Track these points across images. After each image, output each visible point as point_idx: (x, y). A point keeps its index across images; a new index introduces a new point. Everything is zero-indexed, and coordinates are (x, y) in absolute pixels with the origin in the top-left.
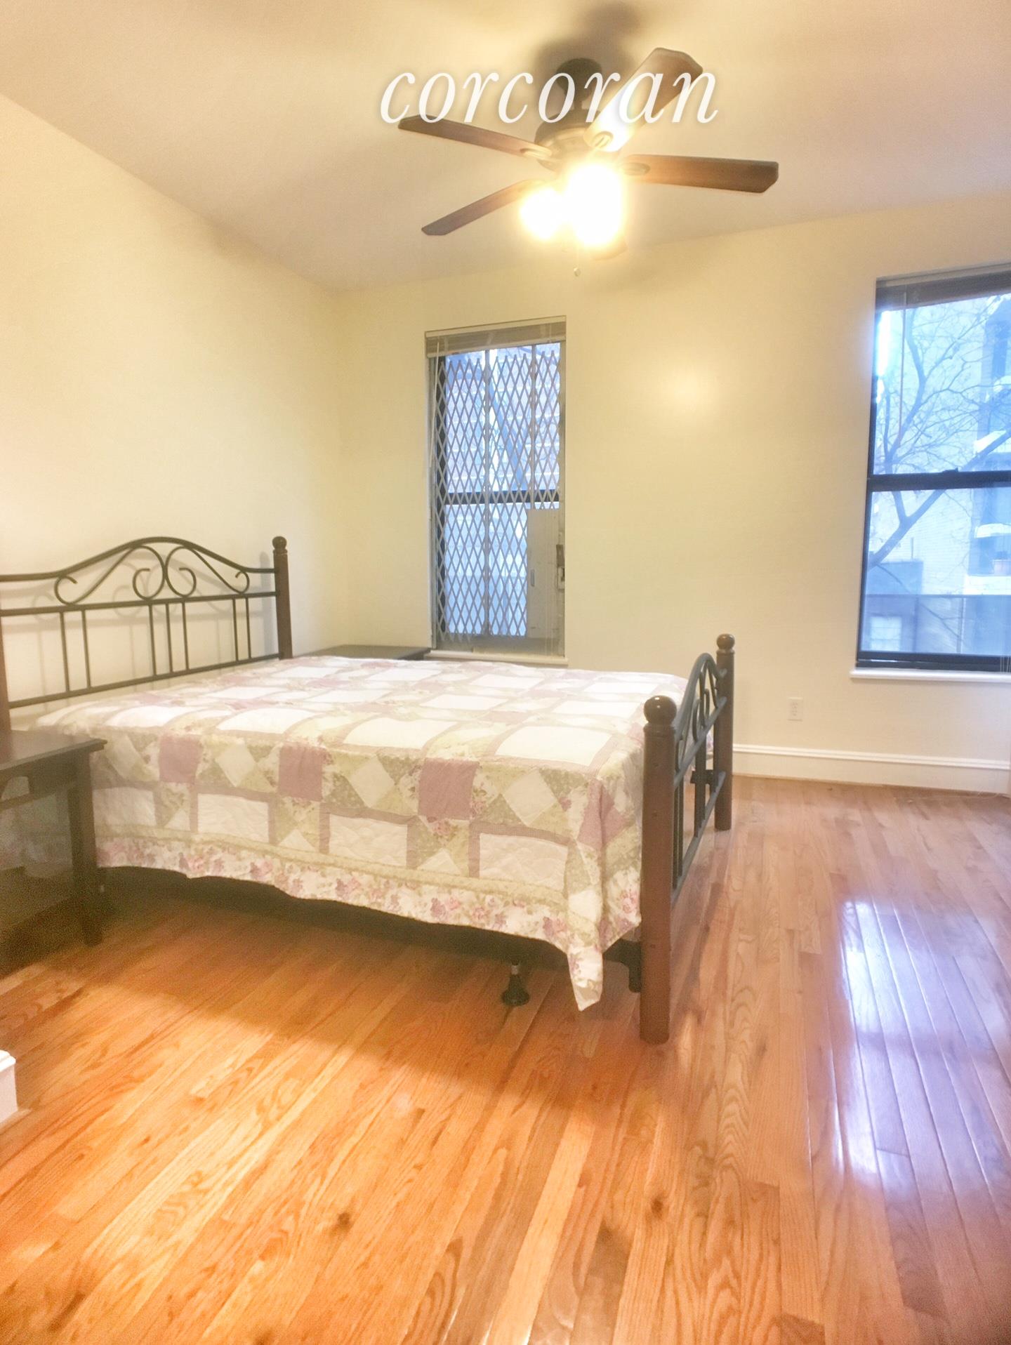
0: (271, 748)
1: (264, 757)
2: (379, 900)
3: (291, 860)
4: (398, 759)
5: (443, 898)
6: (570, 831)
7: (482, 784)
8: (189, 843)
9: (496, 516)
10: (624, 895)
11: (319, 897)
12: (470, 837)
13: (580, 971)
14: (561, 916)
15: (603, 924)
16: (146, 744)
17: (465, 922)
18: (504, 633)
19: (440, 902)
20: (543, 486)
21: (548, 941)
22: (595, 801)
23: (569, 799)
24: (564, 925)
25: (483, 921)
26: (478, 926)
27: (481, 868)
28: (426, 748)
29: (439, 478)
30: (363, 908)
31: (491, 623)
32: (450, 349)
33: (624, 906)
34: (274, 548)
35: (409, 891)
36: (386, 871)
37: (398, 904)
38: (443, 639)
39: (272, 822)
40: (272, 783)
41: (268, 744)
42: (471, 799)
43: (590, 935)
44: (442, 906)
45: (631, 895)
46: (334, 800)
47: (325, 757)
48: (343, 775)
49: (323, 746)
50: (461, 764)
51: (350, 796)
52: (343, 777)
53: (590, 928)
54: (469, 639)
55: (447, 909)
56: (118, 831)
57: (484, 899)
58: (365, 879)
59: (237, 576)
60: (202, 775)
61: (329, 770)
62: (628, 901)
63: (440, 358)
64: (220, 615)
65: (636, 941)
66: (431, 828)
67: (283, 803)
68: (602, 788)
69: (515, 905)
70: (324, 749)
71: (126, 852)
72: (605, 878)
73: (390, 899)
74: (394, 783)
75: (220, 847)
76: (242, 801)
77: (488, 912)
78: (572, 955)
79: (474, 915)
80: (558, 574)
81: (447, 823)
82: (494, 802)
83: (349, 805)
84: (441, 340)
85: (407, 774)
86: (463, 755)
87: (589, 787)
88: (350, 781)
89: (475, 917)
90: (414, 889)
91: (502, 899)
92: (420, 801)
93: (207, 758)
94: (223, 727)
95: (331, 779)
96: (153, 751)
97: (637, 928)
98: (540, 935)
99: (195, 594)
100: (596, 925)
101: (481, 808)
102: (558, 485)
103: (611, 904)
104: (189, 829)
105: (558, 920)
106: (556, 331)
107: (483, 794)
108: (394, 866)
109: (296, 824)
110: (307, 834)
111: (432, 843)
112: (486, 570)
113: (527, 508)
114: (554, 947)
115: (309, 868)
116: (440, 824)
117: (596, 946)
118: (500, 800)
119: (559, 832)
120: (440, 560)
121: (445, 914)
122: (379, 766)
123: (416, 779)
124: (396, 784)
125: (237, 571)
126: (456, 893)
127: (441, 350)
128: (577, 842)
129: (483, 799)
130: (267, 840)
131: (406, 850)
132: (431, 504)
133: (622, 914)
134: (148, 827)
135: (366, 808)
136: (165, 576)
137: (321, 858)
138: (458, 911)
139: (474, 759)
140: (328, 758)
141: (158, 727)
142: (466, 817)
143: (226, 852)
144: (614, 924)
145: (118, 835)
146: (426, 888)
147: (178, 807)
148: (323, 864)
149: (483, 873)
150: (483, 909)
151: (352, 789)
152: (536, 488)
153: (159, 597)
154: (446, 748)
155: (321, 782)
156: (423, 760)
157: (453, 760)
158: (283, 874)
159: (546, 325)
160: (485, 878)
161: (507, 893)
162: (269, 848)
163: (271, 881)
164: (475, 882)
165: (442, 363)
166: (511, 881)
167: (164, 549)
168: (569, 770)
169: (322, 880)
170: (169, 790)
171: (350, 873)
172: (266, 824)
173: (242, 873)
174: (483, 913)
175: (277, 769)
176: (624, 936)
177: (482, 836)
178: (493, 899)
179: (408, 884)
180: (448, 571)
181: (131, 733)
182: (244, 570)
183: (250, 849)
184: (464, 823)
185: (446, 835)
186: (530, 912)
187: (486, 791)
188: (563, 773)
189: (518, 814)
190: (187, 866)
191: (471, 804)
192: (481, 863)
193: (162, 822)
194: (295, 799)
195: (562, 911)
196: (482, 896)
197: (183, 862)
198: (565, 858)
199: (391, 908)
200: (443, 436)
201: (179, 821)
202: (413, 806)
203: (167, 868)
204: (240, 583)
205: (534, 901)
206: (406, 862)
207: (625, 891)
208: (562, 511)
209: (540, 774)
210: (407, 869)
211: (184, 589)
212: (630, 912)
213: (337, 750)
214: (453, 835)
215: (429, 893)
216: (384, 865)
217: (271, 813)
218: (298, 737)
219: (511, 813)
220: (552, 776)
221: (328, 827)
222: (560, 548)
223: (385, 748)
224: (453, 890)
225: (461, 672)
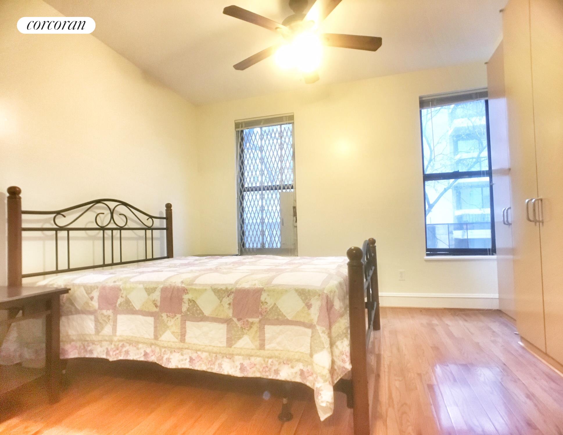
0: (156, 288)
1: (153, 293)
2: (212, 366)
3: (165, 347)
4: (222, 289)
5: (246, 363)
6: (312, 320)
7: (265, 299)
8: (111, 342)
9: (266, 196)
10: (342, 353)
11: (180, 367)
12: (260, 327)
13: (322, 397)
14: (309, 367)
15: (332, 371)
16: (92, 291)
17: (258, 375)
18: (271, 247)
19: (244, 365)
20: (286, 183)
21: (302, 382)
22: (324, 303)
23: (310, 303)
24: (311, 372)
25: (267, 374)
26: (265, 377)
27: (265, 344)
28: (236, 283)
29: (241, 180)
30: (204, 371)
31: (265, 243)
32: (245, 127)
33: (342, 359)
34: (166, 208)
35: (227, 360)
36: (215, 350)
37: (222, 367)
38: (243, 250)
39: (155, 327)
40: (156, 306)
41: (155, 286)
42: (260, 307)
43: (326, 376)
44: (245, 367)
45: (346, 354)
46: (188, 313)
47: (185, 291)
48: (193, 299)
49: (183, 285)
50: (254, 289)
51: (197, 310)
52: (193, 300)
53: (326, 372)
54: (255, 250)
55: (248, 368)
56: (74, 338)
57: (268, 362)
58: (204, 355)
59: (148, 219)
60: (120, 305)
61: (186, 297)
62: (344, 356)
63: (241, 131)
64: (139, 238)
65: (349, 379)
66: (239, 324)
67: (162, 317)
68: (327, 297)
69: (284, 364)
70: (184, 287)
71: (78, 350)
72: (332, 344)
73: (218, 365)
74: (220, 301)
75: (127, 343)
76: (140, 317)
77: (270, 369)
78: (317, 388)
79: (262, 371)
80: (294, 220)
81: (247, 321)
82: (273, 307)
83: (196, 315)
84: (242, 123)
85: (227, 297)
86: (255, 285)
87: (321, 296)
88: (197, 303)
89: (263, 372)
90: (230, 359)
91: (277, 361)
92: (233, 310)
93: (124, 295)
94: (132, 280)
95: (187, 302)
96: (96, 294)
97: (349, 372)
98: (298, 380)
99: (126, 227)
100: (329, 370)
101: (265, 312)
102: (293, 181)
103: (335, 359)
104: (112, 334)
105: (308, 370)
106: (290, 119)
107: (266, 304)
108: (220, 347)
109: (168, 327)
110: (174, 332)
111: (240, 333)
112: (262, 219)
113: (279, 192)
114: (306, 386)
115: (175, 351)
116: (244, 322)
117: (329, 382)
118: (275, 307)
119: (306, 321)
120: (242, 216)
121: (247, 371)
122: (212, 293)
123: (231, 299)
124: (221, 302)
125: (148, 217)
126: (253, 359)
127: (242, 127)
128: (316, 325)
129: (266, 306)
130: (153, 337)
131: (226, 338)
132: (238, 191)
133: (342, 364)
134: (90, 335)
135: (205, 316)
136: (112, 217)
137: (181, 345)
138: (254, 369)
139: (261, 287)
140: (186, 291)
141: (99, 282)
142: (258, 317)
143: (131, 345)
144: (337, 370)
145: (73, 340)
146: (236, 357)
147: (107, 323)
148: (182, 348)
149: (267, 347)
150: (267, 367)
151: (198, 306)
152: (283, 183)
153: (108, 227)
154: (246, 282)
155: (182, 304)
156: (235, 289)
157: (250, 287)
158: (160, 355)
159: (286, 116)
160: (268, 350)
161: (280, 357)
162: (153, 342)
163: (154, 360)
164: (262, 352)
165: (242, 133)
166: (282, 351)
167: (112, 205)
168: (310, 289)
169: (181, 357)
170: (102, 314)
171: (197, 353)
172: (152, 329)
173: (139, 357)
174: (267, 369)
175: (159, 299)
176: (343, 376)
177: (266, 327)
178: (273, 361)
179: (227, 356)
180: (245, 220)
181: (85, 287)
182: (151, 217)
183: (144, 343)
184: (256, 320)
185: (247, 328)
186: (292, 367)
187: (268, 302)
188: (307, 290)
189: (284, 314)
190: (110, 356)
191: (260, 310)
192: (266, 342)
193: (98, 332)
194: (168, 314)
195: (310, 365)
196: (266, 360)
197: (108, 353)
198: (310, 336)
199: (218, 370)
200: (242, 163)
201: (107, 330)
202: (229, 313)
203: (99, 357)
204: (149, 223)
205: (294, 361)
206: (226, 344)
207: (343, 351)
208: (295, 193)
209: (295, 292)
210: (226, 348)
211: (122, 224)
212: (346, 362)
213: (190, 287)
214: (251, 327)
215: (239, 360)
216: (214, 347)
217: (155, 322)
218: (171, 282)
219: (281, 313)
220: (301, 292)
221: (185, 328)
222: (295, 208)
223: (215, 284)
224: (251, 358)
225: (252, 258)
